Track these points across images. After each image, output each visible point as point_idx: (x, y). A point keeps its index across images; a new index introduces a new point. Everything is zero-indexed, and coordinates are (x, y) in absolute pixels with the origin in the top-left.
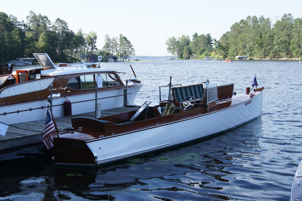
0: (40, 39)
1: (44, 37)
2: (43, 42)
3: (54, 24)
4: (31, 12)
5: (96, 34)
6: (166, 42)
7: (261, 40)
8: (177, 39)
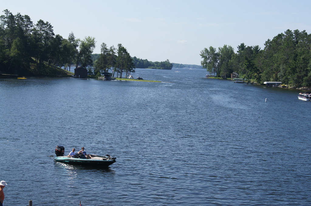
0: (13, 46)
1: (18, 43)
2: (16, 50)
3: (36, 26)
4: (7, 11)
5: (95, 40)
6: (201, 54)
7: (295, 63)
8: (217, 51)
